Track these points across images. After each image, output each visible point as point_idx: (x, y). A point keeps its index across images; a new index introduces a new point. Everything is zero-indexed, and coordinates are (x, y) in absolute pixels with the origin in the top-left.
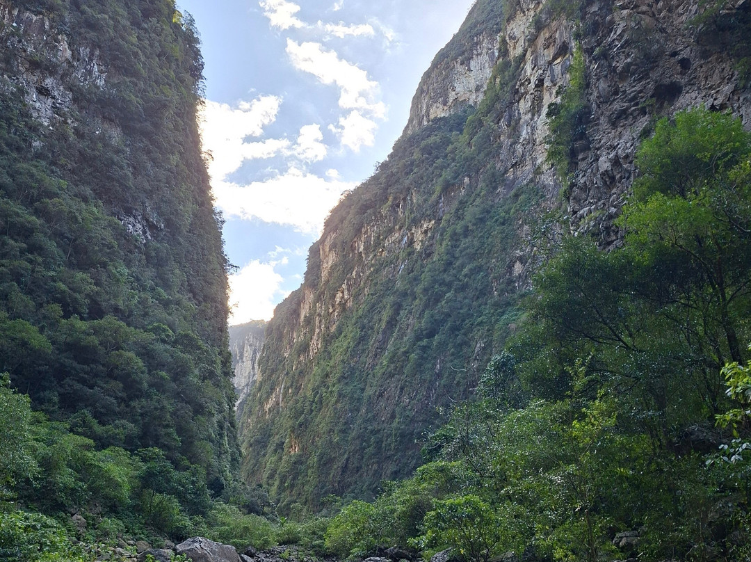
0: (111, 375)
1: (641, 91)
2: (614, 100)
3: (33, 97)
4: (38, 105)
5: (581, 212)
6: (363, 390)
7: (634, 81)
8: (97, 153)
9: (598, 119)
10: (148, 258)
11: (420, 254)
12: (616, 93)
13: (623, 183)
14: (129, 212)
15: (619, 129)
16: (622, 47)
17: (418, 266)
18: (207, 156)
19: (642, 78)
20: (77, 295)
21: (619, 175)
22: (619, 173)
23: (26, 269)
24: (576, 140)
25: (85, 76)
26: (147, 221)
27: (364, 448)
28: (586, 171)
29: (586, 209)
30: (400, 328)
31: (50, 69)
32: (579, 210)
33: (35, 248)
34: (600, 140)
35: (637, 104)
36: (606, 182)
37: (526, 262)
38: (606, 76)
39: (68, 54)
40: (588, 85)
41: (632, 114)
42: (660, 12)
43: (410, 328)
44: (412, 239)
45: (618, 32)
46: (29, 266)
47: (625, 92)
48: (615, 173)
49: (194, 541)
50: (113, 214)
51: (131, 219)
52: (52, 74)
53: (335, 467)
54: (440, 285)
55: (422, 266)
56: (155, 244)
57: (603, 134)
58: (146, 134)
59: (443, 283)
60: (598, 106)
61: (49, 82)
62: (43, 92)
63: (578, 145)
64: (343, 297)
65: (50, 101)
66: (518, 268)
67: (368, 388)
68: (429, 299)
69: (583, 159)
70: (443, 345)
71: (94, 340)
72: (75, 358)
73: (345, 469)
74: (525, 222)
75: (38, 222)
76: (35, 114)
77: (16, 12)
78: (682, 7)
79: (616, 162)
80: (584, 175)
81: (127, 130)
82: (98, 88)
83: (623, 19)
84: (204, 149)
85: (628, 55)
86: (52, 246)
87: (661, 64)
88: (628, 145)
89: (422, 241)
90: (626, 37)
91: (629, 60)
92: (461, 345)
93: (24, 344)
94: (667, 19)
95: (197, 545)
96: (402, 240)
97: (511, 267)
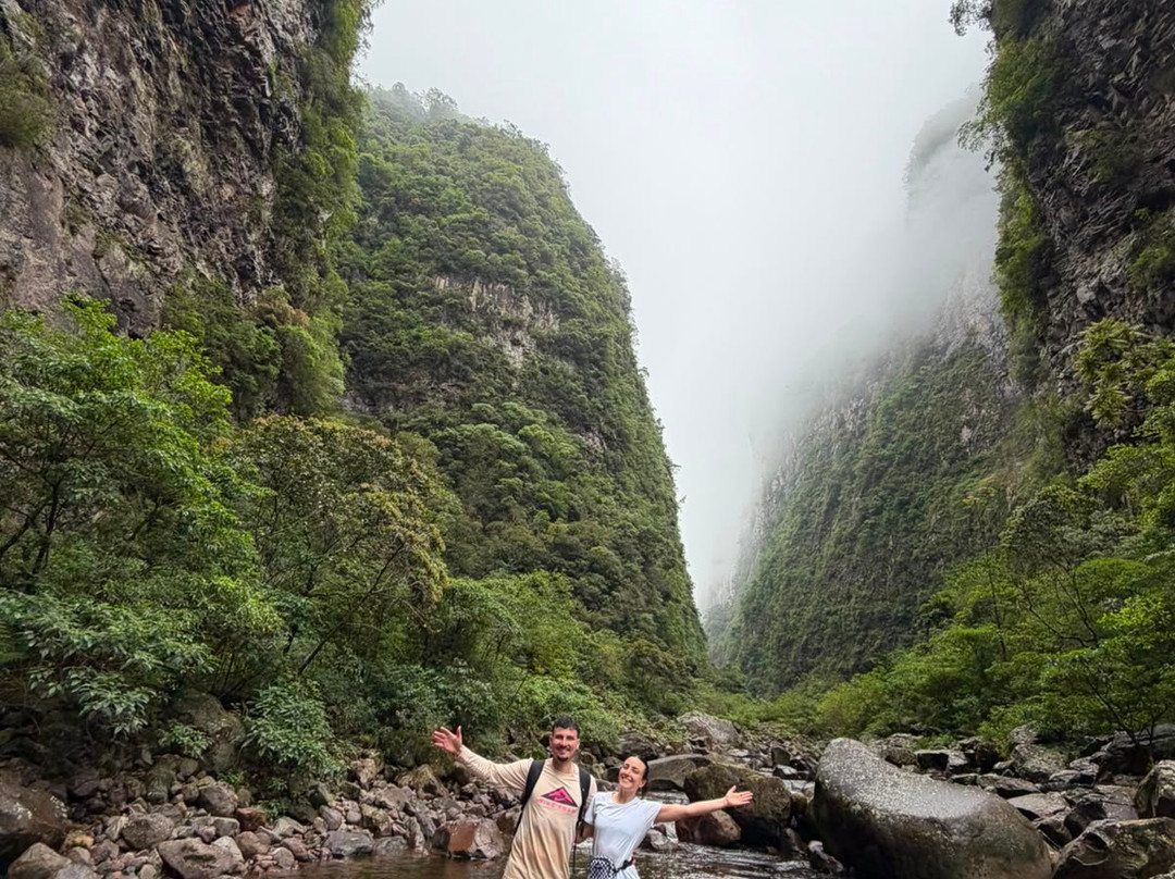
0: (592, 569)
1: (1117, 209)
2: (1083, 226)
3: (508, 348)
4: (513, 353)
5: (1064, 350)
6: (813, 573)
7: (1107, 199)
8: (559, 384)
9: (1066, 250)
10: (608, 465)
11: (853, 433)
12: (1085, 217)
13: (1115, 311)
14: (588, 429)
15: (1097, 255)
16: (1082, 169)
17: (853, 445)
18: (643, 374)
19: (1117, 194)
20: (557, 501)
21: (1108, 303)
22: (1107, 300)
23: (519, 485)
24: (1041, 277)
25: (544, 324)
26: (603, 434)
27: (823, 630)
28: (1061, 306)
29: (1070, 346)
30: (843, 509)
31: (518, 325)
32: (1060, 350)
33: (523, 467)
34: (1074, 271)
35: (1116, 223)
36: (1091, 313)
37: (975, 426)
38: (1067, 204)
39: (531, 310)
40: (1043, 219)
41: (1111, 235)
42: (1124, 122)
43: (854, 507)
44: (843, 418)
45: (1075, 155)
46: (521, 482)
47: (1096, 214)
48: (1102, 301)
49: (693, 715)
50: (576, 432)
51: (591, 434)
52: (520, 328)
53: (795, 648)
54: (880, 461)
55: (858, 445)
56: (613, 454)
57: (1075, 263)
58: (595, 362)
59: (882, 459)
60: (1063, 237)
61: (519, 334)
62: (516, 343)
63: (1044, 282)
64: (779, 484)
65: (521, 349)
66: (966, 434)
67: (817, 570)
68: (870, 477)
69: (1053, 296)
70: (891, 522)
71: (575, 539)
72: (563, 556)
73: (805, 649)
74: (966, 385)
75: (522, 445)
76: (511, 361)
77: (490, 286)
78: (1155, 109)
79: (1101, 289)
80: (1060, 312)
81: (579, 362)
82: (554, 332)
83: (1078, 141)
84: (639, 366)
85: (1093, 176)
86: (536, 464)
87: (1141, 173)
88: (1114, 268)
89: (853, 421)
90: (1085, 158)
91: (1095, 180)
92: (913, 519)
93: (525, 546)
94: (1136, 127)
95: (695, 718)
96: (831, 422)
97: (957, 434)
